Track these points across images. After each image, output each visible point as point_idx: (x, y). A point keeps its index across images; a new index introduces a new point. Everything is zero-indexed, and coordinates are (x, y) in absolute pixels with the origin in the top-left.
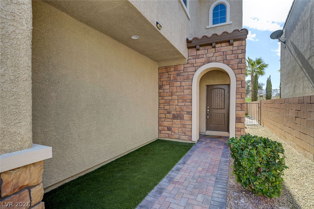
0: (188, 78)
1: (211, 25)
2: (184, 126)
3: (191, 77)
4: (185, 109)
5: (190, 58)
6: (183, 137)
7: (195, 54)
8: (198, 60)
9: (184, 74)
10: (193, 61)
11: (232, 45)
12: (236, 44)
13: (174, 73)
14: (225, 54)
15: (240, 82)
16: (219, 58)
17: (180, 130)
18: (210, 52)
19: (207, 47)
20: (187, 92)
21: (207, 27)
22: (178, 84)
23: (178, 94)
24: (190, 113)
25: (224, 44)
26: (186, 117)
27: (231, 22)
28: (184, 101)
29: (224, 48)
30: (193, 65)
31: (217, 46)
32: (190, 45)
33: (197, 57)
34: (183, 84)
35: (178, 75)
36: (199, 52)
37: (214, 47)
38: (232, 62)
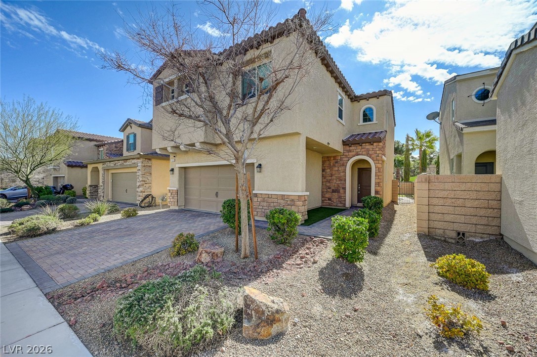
0: (343, 165)
1: (361, 123)
2: (340, 197)
3: (345, 165)
4: (341, 185)
5: (345, 151)
6: (339, 205)
7: (348, 149)
8: (350, 154)
9: (341, 162)
10: (347, 154)
11: (373, 145)
12: (375, 144)
13: (334, 161)
14: (368, 150)
15: (378, 169)
16: (364, 153)
17: (337, 200)
18: (358, 149)
19: (356, 145)
20: (342, 174)
21: (359, 124)
22: (337, 169)
23: (336, 175)
24: (344, 188)
25: (367, 144)
26: (342, 191)
27: (377, 122)
28: (341, 180)
29: (368, 146)
30: (346, 156)
31: (363, 145)
32: (344, 144)
33: (350, 151)
34: (340, 169)
35: (336, 162)
36: (351, 148)
37: (361, 146)
38: (373, 156)
